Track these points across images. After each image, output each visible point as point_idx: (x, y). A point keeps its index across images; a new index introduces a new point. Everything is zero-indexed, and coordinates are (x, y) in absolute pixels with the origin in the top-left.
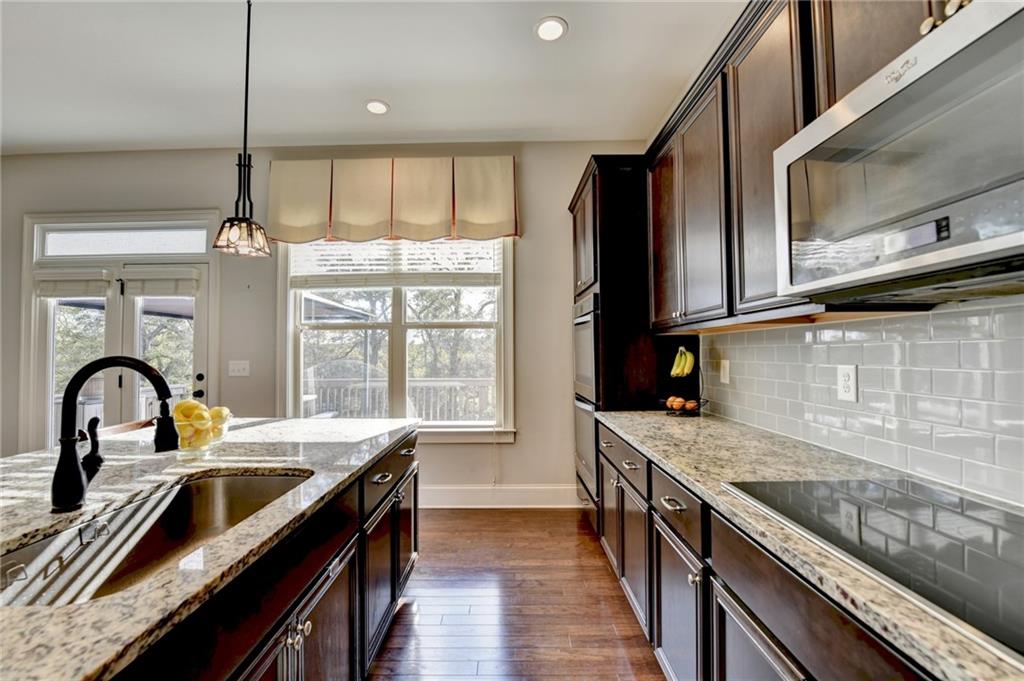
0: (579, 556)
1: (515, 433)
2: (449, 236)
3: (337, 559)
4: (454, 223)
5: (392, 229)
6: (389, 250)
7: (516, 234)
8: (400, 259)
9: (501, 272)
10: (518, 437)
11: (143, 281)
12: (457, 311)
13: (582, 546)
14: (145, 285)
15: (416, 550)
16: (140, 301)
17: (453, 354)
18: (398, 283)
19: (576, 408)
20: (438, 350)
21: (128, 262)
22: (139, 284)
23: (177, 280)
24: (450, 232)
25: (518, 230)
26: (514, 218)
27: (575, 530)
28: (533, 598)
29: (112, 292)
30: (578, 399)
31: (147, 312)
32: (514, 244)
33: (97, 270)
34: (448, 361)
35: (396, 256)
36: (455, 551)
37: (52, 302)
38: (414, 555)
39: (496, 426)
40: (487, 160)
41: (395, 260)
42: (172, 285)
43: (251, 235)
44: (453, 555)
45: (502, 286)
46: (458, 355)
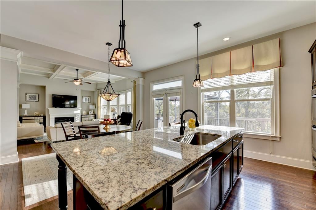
0: (313, 185)
1: (280, 138)
2: (251, 71)
3: (229, 155)
4: (253, 67)
5: (231, 72)
6: (229, 79)
7: (281, 66)
8: (233, 81)
9: (274, 80)
10: (281, 139)
11: (170, 93)
12: (248, 93)
13: (314, 183)
14: (170, 94)
15: (243, 165)
16: (169, 98)
17: (247, 109)
18: (233, 88)
19: (312, 130)
20: (240, 108)
21: (167, 90)
22: (169, 94)
23: (176, 93)
24: (252, 70)
25: (282, 64)
26: (280, 60)
27: (312, 177)
28: (289, 191)
29: (164, 96)
30: (313, 127)
31: (170, 100)
32: (280, 70)
33: (161, 92)
34: (244, 112)
35: (232, 80)
36: (255, 170)
37: (155, 99)
38: (242, 166)
39: (271, 134)
40: (267, 43)
41: (231, 81)
42: (175, 94)
43: (200, 82)
44: (255, 171)
45: (274, 85)
46: (249, 110)
